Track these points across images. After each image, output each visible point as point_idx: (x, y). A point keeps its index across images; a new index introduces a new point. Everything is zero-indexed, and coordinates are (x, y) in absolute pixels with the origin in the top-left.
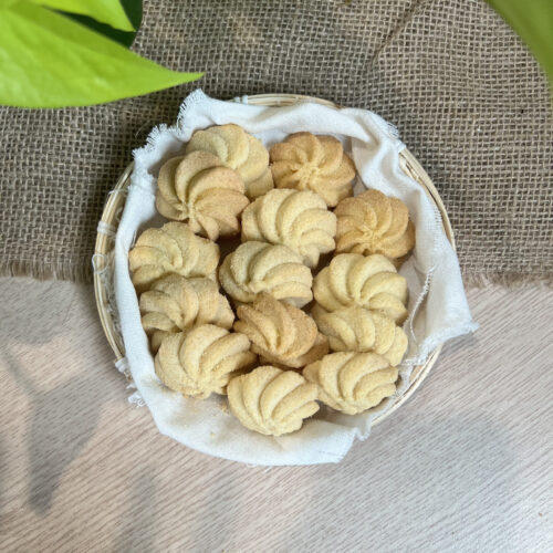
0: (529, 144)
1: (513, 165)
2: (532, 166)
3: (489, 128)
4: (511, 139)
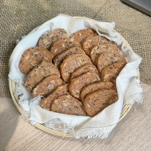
4: (139, 38)
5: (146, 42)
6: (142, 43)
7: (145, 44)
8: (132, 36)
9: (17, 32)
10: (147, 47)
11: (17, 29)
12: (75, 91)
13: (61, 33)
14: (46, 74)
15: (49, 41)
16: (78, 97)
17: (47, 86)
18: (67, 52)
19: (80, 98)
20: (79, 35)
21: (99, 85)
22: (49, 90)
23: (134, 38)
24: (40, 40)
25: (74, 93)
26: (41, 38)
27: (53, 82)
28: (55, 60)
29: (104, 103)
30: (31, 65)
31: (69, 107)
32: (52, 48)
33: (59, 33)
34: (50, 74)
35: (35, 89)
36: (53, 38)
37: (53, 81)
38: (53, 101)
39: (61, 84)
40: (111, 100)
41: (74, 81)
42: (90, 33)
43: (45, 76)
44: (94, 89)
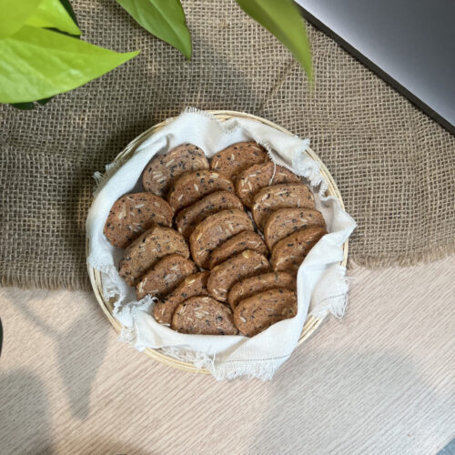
0: (378, 162)
1: (367, 177)
2: (381, 177)
3: (347, 152)
4: (364, 159)
5: (378, 171)
6: (369, 172)
7: (374, 175)
8: (348, 154)
9: (87, 132)
10: (378, 182)
11: (88, 124)
12: (218, 290)
13: (190, 156)
14: (160, 251)
15: (164, 175)
16: (223, 299)
17: (164, 277)
18: (204, 205)
19: (227, 300)
20: (229, 159)
21: (264, 281)
22: (167, 284)
23: (353, 158)
24: (147, 172)
25: (217, 293)
26: (148, 168)
27: (175, 268)
28: (178, 221)
29: (272, 313)
30: (129, 229)
31: (207, 318)
32: (172, 195)
33: (187, 157)
34: (169, 252)
35: (142, 284)
36: (174, 167)
37: (176, 266)
38: (176, 308)
39: (191, 272)
40: (285, 309)
41: (216, 272)
42: (255, 153)
43: (160, 255)
44: (253, 288)
